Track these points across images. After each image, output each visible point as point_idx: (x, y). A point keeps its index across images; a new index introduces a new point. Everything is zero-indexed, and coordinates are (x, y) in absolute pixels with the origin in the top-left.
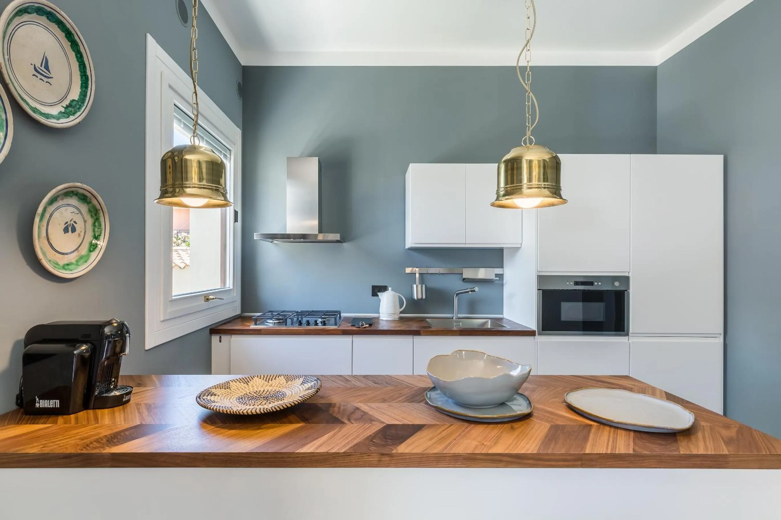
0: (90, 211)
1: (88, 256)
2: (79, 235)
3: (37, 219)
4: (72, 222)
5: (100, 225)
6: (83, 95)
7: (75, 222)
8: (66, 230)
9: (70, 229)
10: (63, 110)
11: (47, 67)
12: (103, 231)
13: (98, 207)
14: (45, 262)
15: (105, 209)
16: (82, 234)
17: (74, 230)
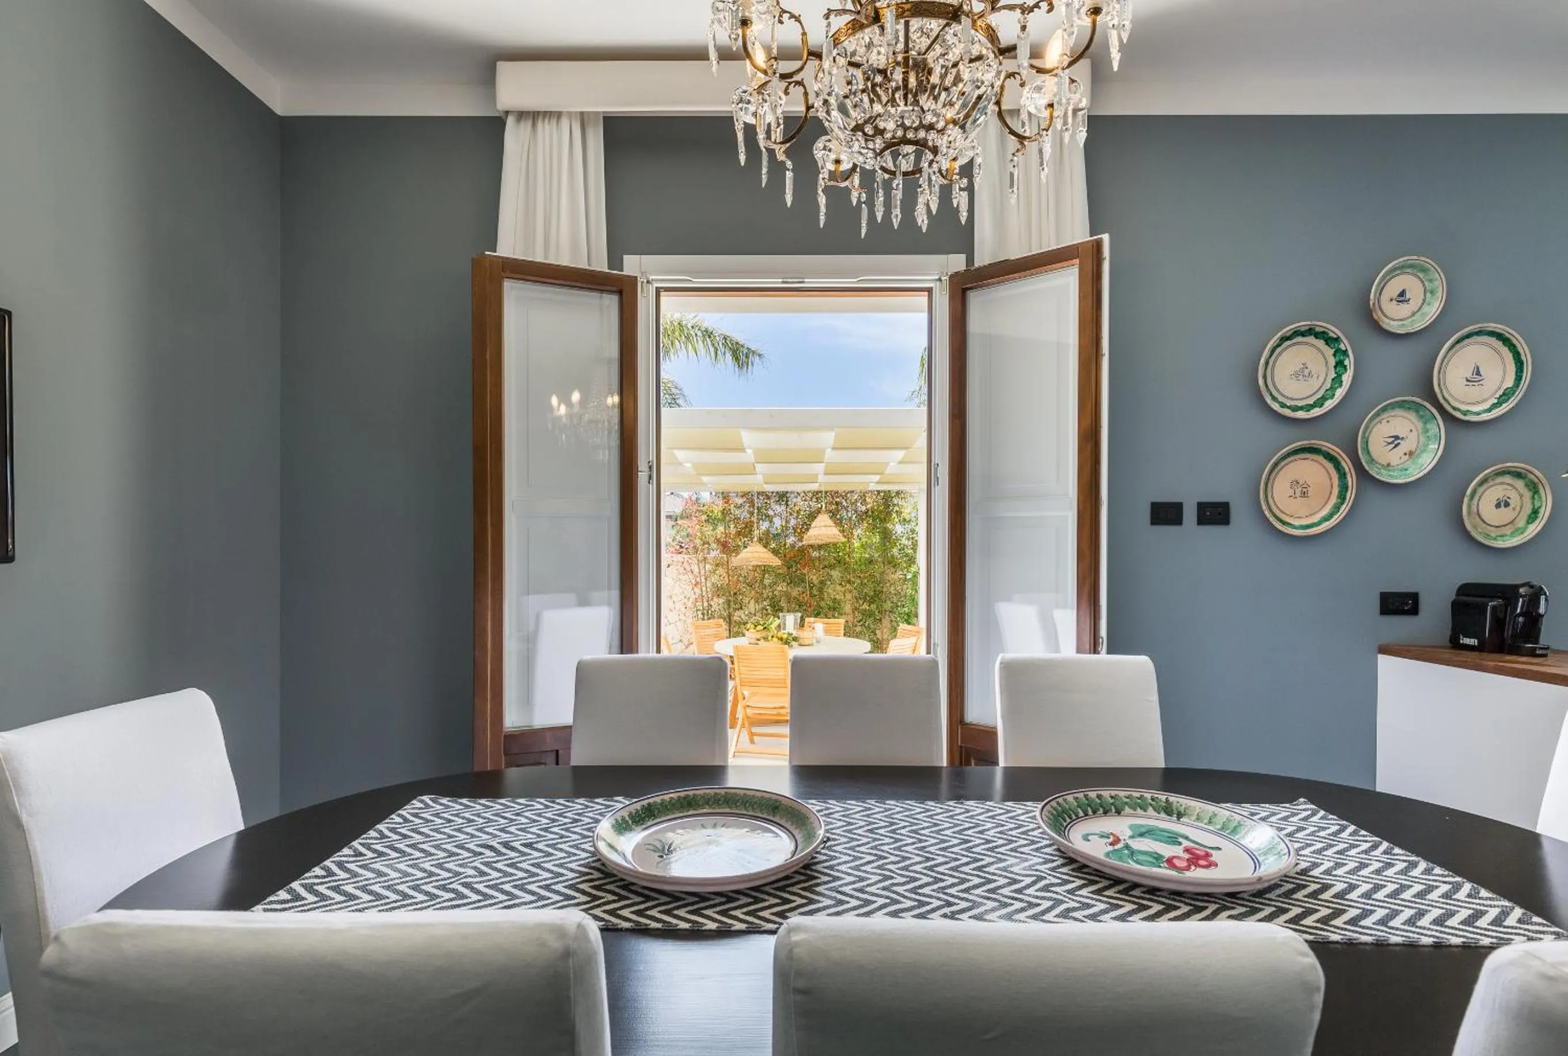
0: (1527, 485)
1: (1525, 529)
2: (1514, 509)
3: (1466, 500)
4: (1505, 498)
5: (1540, 497)
6: (1518, 378)
7: (1509, 498)
8: (1498, 506)
9: (1502, 504)
10: (1496, 401)
11: (1478, 373)
12: (1544, 504)
13: (1536, 480)
14: (1474, 534)
15: (1544, 481)
16: (1518, 509)
17: (1507, 505)
